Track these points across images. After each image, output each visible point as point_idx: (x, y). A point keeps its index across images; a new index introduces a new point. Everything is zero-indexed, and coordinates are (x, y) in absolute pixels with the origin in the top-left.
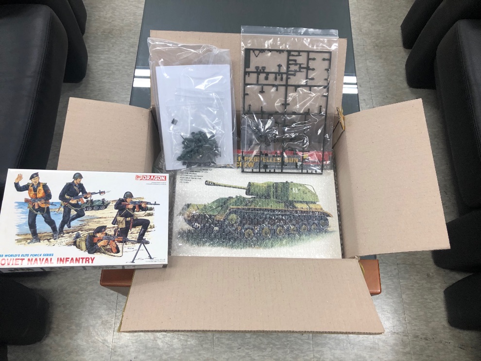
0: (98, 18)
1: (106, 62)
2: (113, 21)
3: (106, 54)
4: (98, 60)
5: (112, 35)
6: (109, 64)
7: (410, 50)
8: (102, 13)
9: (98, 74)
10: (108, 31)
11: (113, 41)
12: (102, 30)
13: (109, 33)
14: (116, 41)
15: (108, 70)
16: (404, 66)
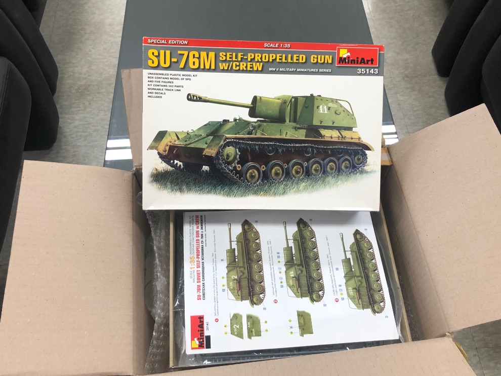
0: (72, 74)
1: (81, 123)
2: (89, 76)
3: (82, 113)
4: (72, 121)
5: (88, 91)
6: (85, 124)
7: (448, 78)
8: (76, 69)
9: (72, 138)
10: (84, 87)
11: (90, 98)
12: (76, 87)
13: (85, 89)
14: (93, 98)
15: (84, 132)
16: (443, 97)
